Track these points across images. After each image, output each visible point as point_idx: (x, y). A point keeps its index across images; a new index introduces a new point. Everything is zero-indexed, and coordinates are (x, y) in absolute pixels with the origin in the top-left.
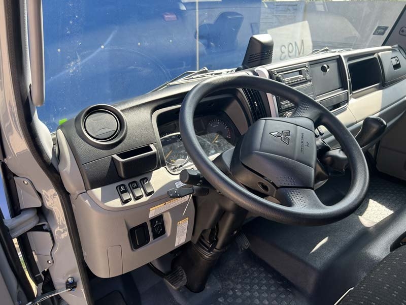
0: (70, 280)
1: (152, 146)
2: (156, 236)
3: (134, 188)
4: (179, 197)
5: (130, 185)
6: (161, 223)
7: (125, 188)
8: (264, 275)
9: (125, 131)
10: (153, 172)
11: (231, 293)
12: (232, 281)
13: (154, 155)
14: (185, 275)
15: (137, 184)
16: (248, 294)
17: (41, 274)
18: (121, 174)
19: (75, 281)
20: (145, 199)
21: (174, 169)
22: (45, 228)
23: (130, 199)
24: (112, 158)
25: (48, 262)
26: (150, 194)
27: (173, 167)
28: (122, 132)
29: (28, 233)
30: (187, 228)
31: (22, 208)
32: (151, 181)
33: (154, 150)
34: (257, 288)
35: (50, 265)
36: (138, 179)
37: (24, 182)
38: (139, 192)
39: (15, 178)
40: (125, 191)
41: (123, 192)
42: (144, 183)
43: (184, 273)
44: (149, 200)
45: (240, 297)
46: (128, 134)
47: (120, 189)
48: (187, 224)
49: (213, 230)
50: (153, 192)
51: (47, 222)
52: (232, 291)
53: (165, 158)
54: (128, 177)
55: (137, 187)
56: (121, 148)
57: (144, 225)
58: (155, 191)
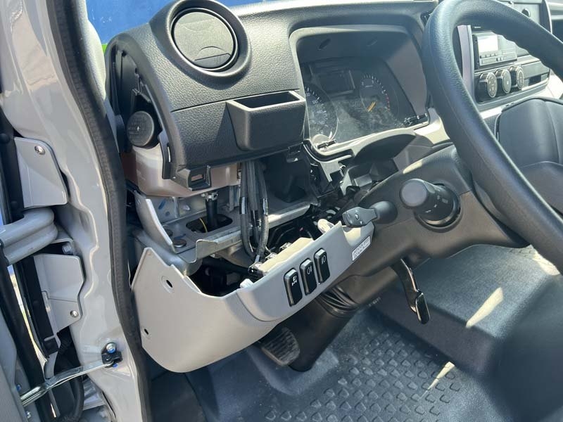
0: (110, 348)
1: (294, 94)
8: (403, 345)
11: (357, 372)
12: (355, 354)
14: (295, 342)
16: (384, 373)
17: (55, 336)
19: (119, 349)
22: (66, 249)
24: (227, 105)
25: (71, 313)
28: (243, 60)
29: (35, 257)
31: (26, 205)
33: (302, 99)
34: (396, 364)
35: (75, 320)
37: (36, 149)
39: (17, 139)
43: (295, 339)
45: (372, 377)
51: (71, 238)
52: (358, 369)
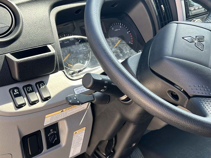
1: (50, 47)
2: (50, 145)
3: (28, 92)
4: (78, 104)
5: (25, 89)
6: (56, 132)
7: (19, 91)
9: (20, 28)
10: (50, 75)
13: (53, 57)
15: (32, 88)
18: (15, 76)
20: (41, 104)
21: (73, 74)
23: (24, 104)
24: (6, 57)
26: (46, 99)
27: (71, 72)
28: (18, 29)
30: (83, 138)
32: (48, 85)
33: (53, 51)
36: (33, 83)
38: (34, 97)
40: (19, 95)
41: (17, 96)
42: (40, 87)
44: (45, 106)
46: (24, 31)
47: (14, 92)
48: (84, 134)
49: (110, 141)
50: (50, 97)
53: (63, 61)
54: (22, 79)
55: (32, 91)
56: (15, 46)
57: (38, 133)
58: (52, 97)
